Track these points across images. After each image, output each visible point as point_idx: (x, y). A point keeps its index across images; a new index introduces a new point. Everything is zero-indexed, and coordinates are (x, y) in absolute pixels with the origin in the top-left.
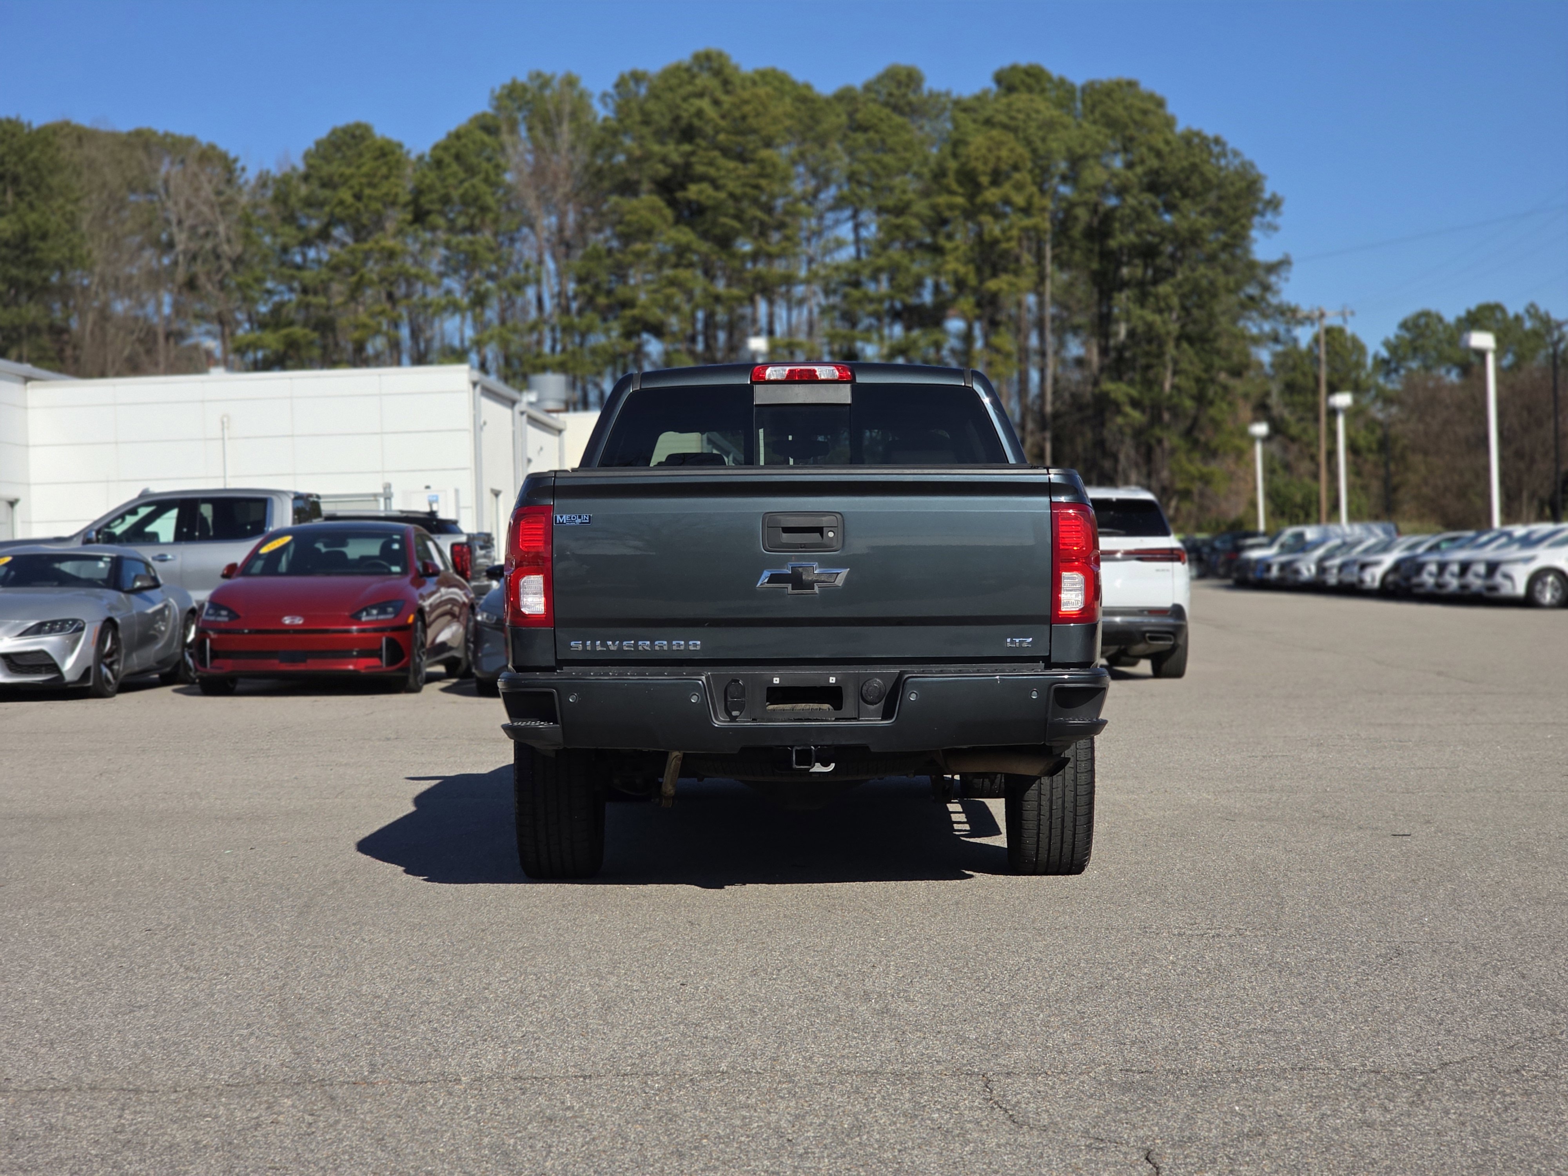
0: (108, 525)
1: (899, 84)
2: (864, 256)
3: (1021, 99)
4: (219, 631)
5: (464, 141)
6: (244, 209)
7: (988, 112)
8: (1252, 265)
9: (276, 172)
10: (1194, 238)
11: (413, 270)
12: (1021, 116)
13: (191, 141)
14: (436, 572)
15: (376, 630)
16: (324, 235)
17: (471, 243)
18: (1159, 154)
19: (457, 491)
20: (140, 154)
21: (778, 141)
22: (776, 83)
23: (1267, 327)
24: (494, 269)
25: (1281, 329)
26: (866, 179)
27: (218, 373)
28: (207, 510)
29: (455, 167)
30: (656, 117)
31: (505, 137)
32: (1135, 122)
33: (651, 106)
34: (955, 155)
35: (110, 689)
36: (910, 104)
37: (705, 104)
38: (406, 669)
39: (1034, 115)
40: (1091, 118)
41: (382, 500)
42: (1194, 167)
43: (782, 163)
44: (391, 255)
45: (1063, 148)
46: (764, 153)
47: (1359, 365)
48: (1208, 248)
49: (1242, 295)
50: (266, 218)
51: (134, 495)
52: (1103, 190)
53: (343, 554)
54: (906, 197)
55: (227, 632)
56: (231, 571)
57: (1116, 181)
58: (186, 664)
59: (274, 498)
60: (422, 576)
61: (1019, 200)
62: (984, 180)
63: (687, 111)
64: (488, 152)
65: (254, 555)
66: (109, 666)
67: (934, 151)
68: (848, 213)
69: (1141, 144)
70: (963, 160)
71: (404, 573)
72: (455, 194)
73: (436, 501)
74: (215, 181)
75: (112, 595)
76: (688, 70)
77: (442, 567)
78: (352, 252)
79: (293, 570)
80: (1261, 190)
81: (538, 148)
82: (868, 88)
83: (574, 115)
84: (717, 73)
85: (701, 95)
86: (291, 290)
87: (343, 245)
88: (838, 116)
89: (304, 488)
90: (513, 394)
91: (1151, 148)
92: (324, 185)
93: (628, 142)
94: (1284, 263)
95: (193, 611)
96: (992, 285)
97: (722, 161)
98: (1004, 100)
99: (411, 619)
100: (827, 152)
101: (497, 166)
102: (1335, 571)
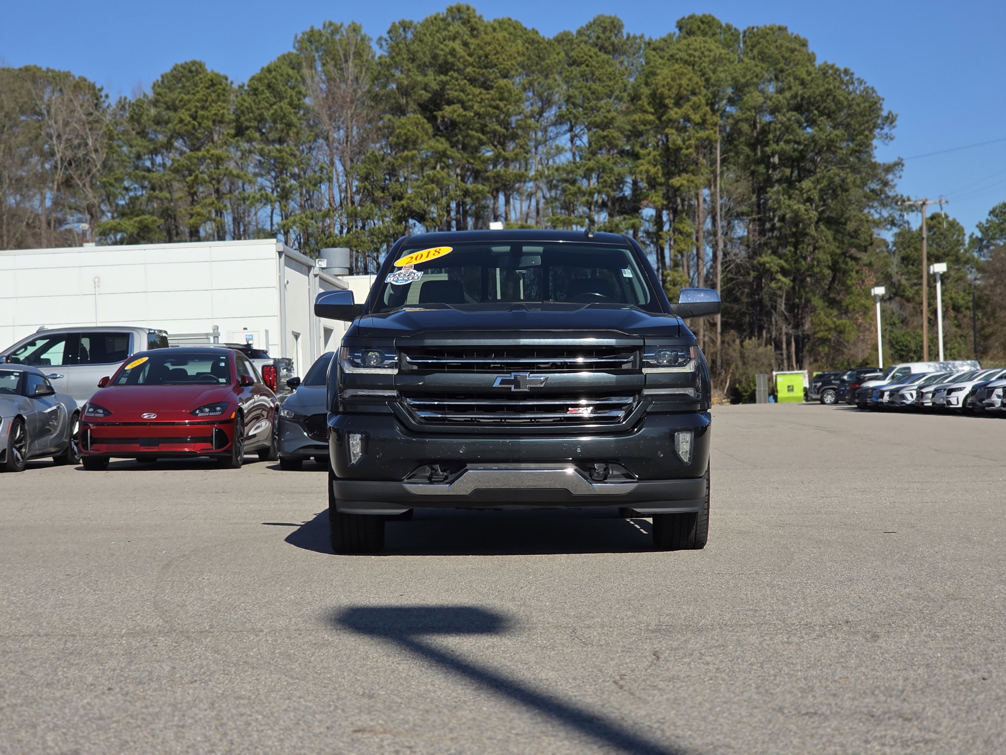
0: (14, 353)
1: (605, 29)
2: (578, 159)
3: (697, 41)
4: (97, 424)
5: (274, 73)
6: (107, 126)
7: (673, 50)
8: (874, 166)
9: (131, 98)
10: (831, 146)
11: (235, 172)
12: (697, 54)
13: (67, 75)
14: (251, 383)
15: (208, 423)
16: (169, 146)
17: (280, 151)
18: (803, 83)
19: (267, 331)
20: (29, 85)
21: (513, 73)
22: (511, 29)
23: (885, 214)
24: (296, 170)
25: (897, 215)
26: (579, 101)
27: (90, 247)
28: (86, 343)
29: (267, 94)
30: (420, 55)
31: (306, 71)
32: (785, 59)
33: (415, 47)
34: (647, 84)
35: (19, 465)
36: (613, 44)
37: (457, 45)
38: (229, 451)
39: (706, 53)
40: (750, 55)
41: (212, 338)
42: (829, 92)
43: (516, 89)
44: (219, 161)
45: (729, 78)
46: (502, 82)
47: (959, 243)
48: (840, 154)
49: (867, 189)
50: (124, 132)
51: (33, 331)
52: (759, 110)
53: (185, 371)
54: (609, 116)
55: (103, 424)
56: (105, 382)
57: (769, 103)
58: (73, 449)
59: (134, 332)
60: (241, 385)
61: (697, 118)
62: (669, 102)
63: (442, 51)
64: (292, 83)
65: (121, 371)
66: (19, 449)
67: (632, 80)
68: (566, 127)
69: (789, 75)
70: (653, 86)
71: (228, 383)
72: (267, 114)
73: (252, 339)
74: (86, 105)
75: (20, 399)
76: (443, 20)
77: (255, 381)
78: (189, 158)
79: (148, 381)
80: (881, 109)
81: (330, 79)
82: (580, 33)
83: (358, 54)
84: (466, 22)
85: (454, 39)
86: (143, 187)
87: (182, 153)
88: (558, 54)
89: (156, 326)
90: (310, 261)
91: (796, 78)
92: (168, 108)
93: (398, 74)
94: (899, 164)
95: (77, 412)
96: (676, 181)
97: (469, 88)
98: (685, 42)
99: (233, 416)
100: (550, 81)
101: (300, 93)
102: (930, 395)
